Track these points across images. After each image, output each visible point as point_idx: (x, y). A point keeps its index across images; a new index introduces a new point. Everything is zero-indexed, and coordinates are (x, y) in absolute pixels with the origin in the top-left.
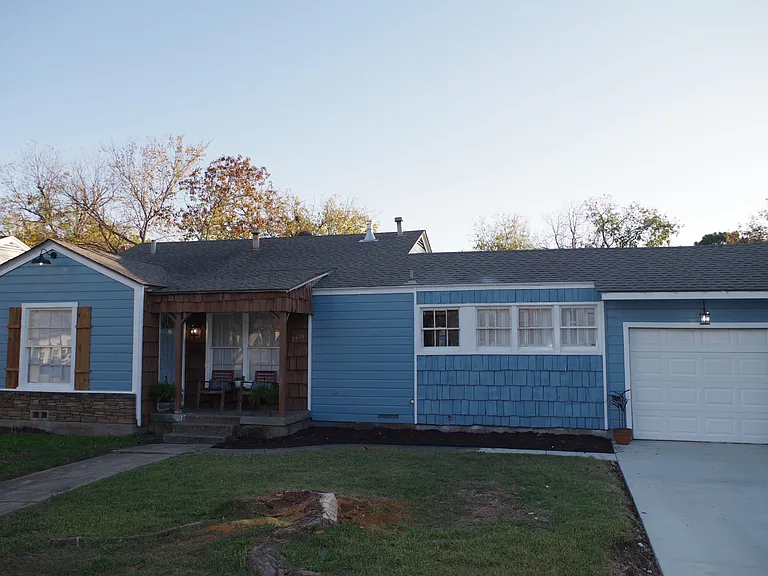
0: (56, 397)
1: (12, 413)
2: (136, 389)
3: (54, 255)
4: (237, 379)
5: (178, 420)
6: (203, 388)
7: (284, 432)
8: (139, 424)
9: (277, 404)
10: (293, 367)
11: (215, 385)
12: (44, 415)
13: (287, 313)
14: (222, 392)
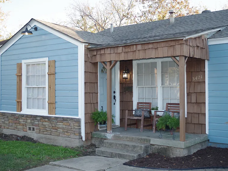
0: (38, 118)
1: (19, 127)
2: (81, 115)
3: (36, 29)
4: (153, 109)
5: (109, 138)
6: (131, 115)
7: (183, 153)
8: (84, 139)
9: (179, 128)
10: (194, 100)
11: (138, 113)
12: (34, 129)
13: (186, 57)
14: (142, 118)
